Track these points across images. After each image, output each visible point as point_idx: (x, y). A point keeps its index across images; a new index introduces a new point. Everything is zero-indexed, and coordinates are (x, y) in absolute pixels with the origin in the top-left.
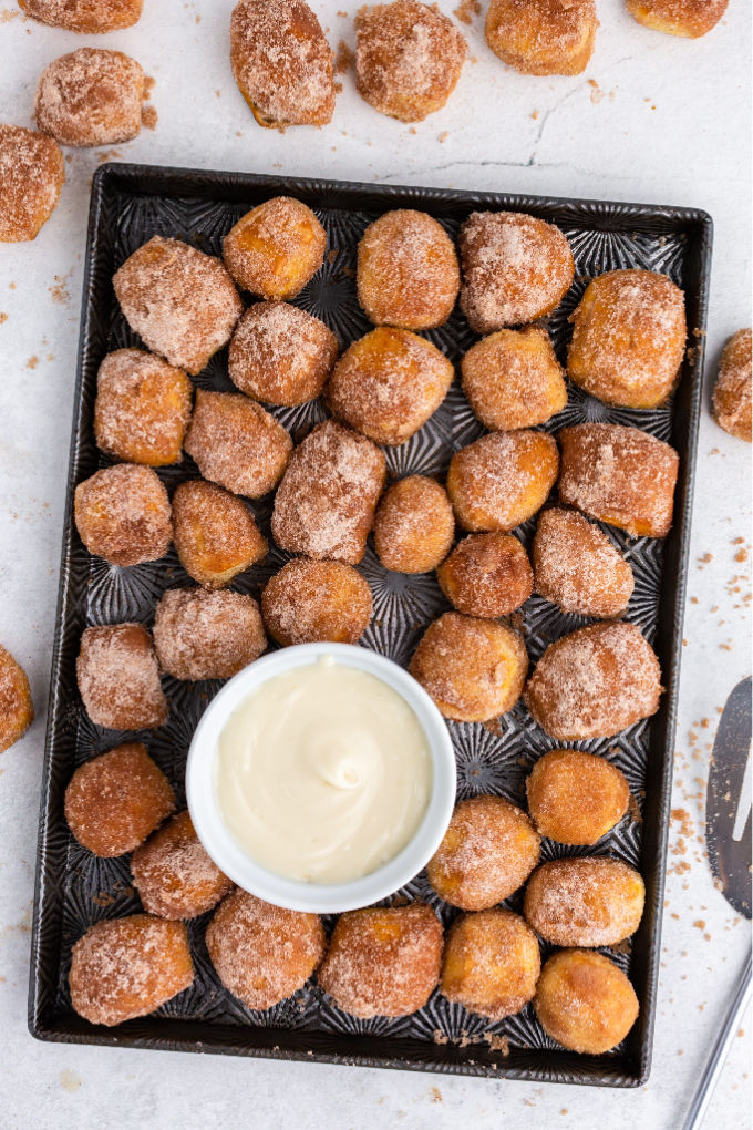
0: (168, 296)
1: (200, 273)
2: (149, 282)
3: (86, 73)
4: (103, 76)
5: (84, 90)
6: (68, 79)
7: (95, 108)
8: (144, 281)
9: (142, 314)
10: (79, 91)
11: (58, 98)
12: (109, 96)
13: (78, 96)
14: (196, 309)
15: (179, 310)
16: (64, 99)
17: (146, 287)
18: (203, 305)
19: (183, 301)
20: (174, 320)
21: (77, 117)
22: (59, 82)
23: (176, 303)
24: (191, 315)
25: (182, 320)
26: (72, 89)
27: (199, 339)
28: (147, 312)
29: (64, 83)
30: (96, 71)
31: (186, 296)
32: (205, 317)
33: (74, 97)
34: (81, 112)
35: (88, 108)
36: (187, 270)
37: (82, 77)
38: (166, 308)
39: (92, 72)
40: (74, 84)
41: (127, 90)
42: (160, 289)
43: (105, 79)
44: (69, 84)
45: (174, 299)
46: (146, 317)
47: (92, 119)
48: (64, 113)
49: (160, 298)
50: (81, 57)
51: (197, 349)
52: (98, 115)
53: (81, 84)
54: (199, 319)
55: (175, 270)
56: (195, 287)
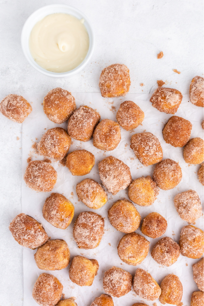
0: (113, 175)
1: (123, 170)
2: (108, 170)
3: (16, 104)
4: (20, 107)
5: (13, 108)
6: (11, 102)
7: (13, 113)
8: (107, 169)
9: (105, 178)
10: (11, 107)
11: (6, 105)
12: (18, 113)
13: (11, 108)
14: (119, 180)
15: (115, 179)
16: (7, 106)
17: (107, 171)
18: (122, 179)
19: (116, 177)
20: (113, 181)
21: (7, 112)
22: (9, 101)
23: (114, 177)
24: (118, 181)
25: (115, 182)
26: (11, 105)
27: (118, 187)
28: (106, 177)
29: (10, 103)
30: (19, 105)
31: (118, 176)
32: (121, 182)
33: (9, 107)
34: (9, 112)
35: (11, 112)
36: (120, 169)
37: (15, 104)
38: (112, 178)
39: (18, 105)
40: (12, 104)
41: (23, 114)
42: (111, 172)
43: (20, 108)
44: (11, 104)
45: (114, 176)
46: (105, 179)
47: (10, 115)
48: (5, 109)
49: (111, 174)
50: (18, 99)
51: (117, 189)
52: (12, 115)
53: (13, 106)
54: (119, 182)
55: (116, 168)
56: (121, 174)
